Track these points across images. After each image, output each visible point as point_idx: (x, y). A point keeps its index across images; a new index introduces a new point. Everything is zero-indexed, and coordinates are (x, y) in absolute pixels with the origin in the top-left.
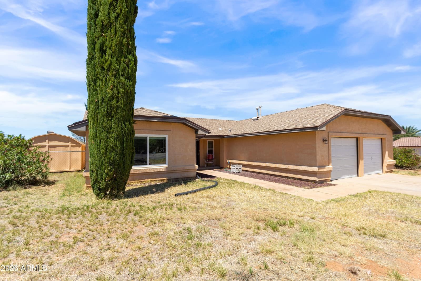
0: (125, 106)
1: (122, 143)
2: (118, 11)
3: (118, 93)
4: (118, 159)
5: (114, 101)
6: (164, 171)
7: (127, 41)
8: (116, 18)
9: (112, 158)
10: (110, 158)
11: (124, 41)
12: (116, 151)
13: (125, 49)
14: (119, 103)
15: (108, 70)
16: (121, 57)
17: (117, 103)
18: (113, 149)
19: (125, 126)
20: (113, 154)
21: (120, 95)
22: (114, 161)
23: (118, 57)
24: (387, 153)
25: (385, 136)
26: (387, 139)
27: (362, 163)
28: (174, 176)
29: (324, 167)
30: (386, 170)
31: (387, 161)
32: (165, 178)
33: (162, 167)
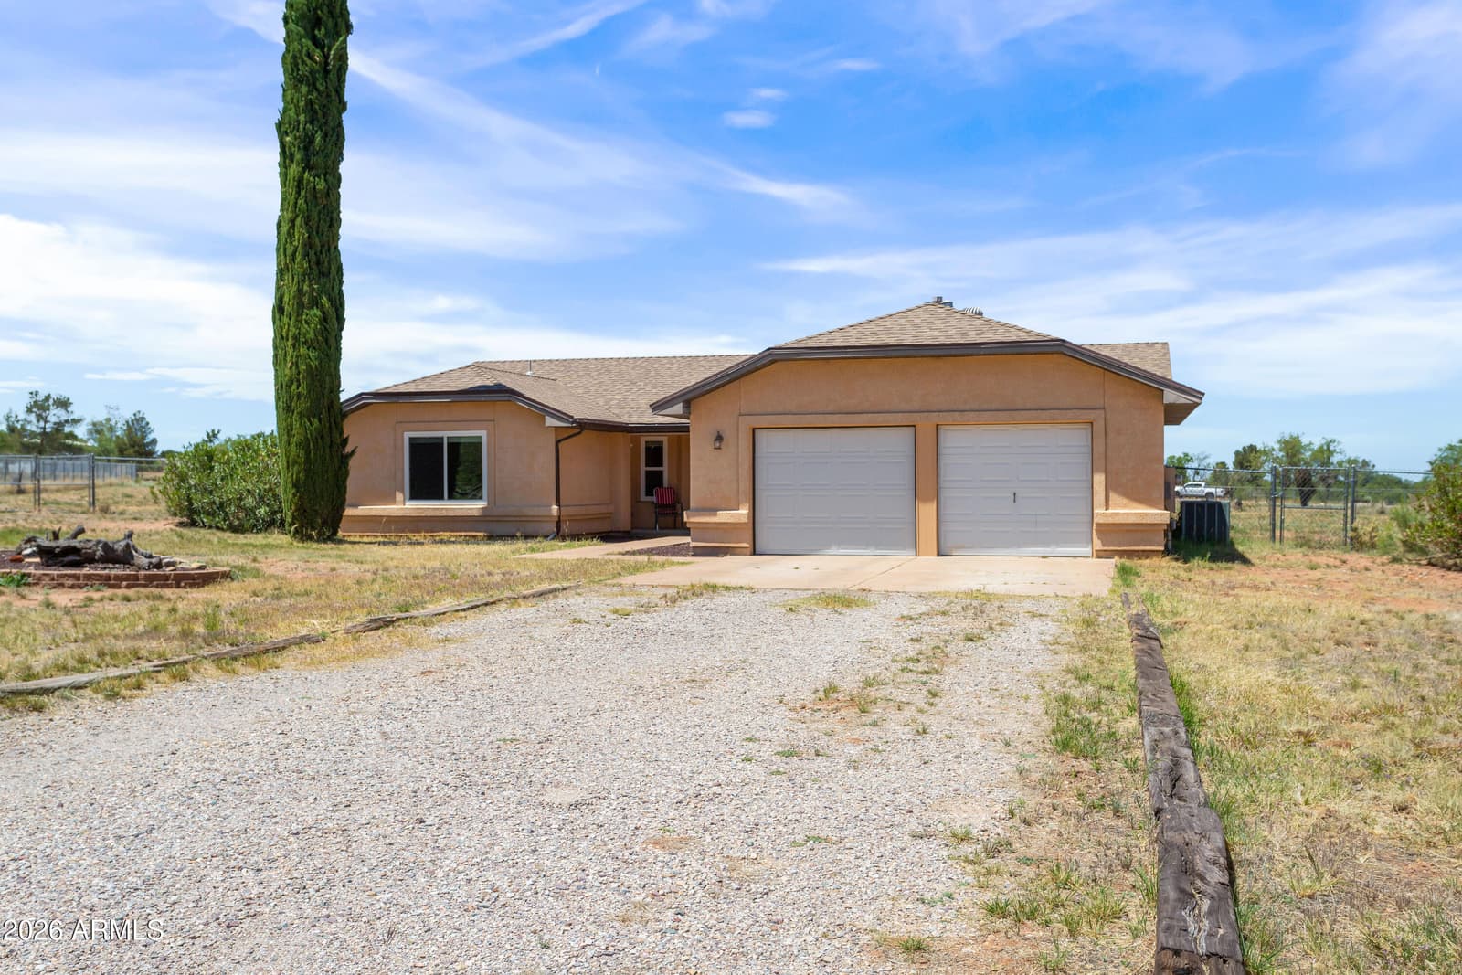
0: (309, 392)
1: (308, 453)
2: (296, 243)
3: (299, 373)
4: (303, 478)
5: (294, 387)
6: (476, 515)
7: (310, 286)
8: (294, 255)
9: (295, 476)
10: (293, 475)
11: (306, 288)
12: (300, 465)
13: (306, 300)
14: (300, 389)
15: (287, 340)
16: (302, 315)
17: (298, 389)
18: (295, 462)
19: (311, 424)
20: (295, 469)
21: (301, 376)
22: (298, 480)
23: (298, 316)
24: (1099, 479)
25: (1091, 416)
26: (1099, 426)
27: (927, 511)
28: (499, 529)
29: (713, 510)
30: (1098, 545)
31: (1099, 510)
32: (482, 534)
33: (473, 507)
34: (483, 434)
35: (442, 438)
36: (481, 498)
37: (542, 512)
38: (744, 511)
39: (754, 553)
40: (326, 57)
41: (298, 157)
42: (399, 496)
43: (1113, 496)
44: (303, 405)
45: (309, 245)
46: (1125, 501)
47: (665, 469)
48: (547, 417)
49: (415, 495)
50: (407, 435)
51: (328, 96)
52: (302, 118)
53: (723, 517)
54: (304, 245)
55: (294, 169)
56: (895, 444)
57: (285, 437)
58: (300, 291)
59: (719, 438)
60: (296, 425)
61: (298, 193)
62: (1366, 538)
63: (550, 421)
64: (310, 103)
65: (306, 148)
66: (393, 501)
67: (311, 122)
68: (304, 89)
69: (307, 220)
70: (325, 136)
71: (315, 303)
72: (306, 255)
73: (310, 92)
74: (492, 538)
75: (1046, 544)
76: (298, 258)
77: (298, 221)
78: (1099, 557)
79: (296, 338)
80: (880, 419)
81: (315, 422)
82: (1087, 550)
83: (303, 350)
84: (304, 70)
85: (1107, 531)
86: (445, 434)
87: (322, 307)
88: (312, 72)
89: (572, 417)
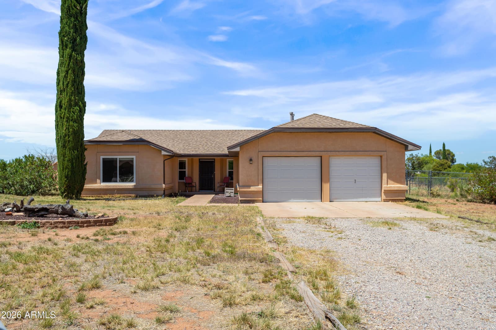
0: (73, 140)
1: (72, 164)
2: (69, 80)
3: (69, 132)
4: (70, 174)
5: (67, 137)
6: (132, 188)
7: (75, 97)
8: (67, 84)
9: (66, 173)
10: (65, 173)
11: (72, 98)
12: (69, 169)
13: (73, 103)
14: (69, 139)
15: (64, 119)
16: (71, 109)
18: (66, 168)
19: (74, 153)
20: (67, 171)
21: (70, 133)
22: (68, 175)
23: (69, 109)
24: (385, 175)
25: (382, 154)
26: (384, 157)
27: (326, 186)
28: (141, 193)
29: (249, 186)
30: (384, 197)
31: (384, 186)
32: (133, 195)
33: (130, 185)
34: (134, 157)
35: (117, 159)
36: (133, 181)
37: (159, 186)
38: (261, 187)
39: (263, 202)
40: (81, 8)
41: (70, 46)
42: (98, 181)
43: (389, 181)
44: (71, 145)
45: (74, 81)
46: (393, 182)
47: (186, 170)
48: (162, 151)
49: (105, 180)
50: (102, 157)
51: (82, 23)
52: (72, 31)
53: (253, 189)
54: (72, 81)
55: (68, 51)
56: (315, 162)
57: (62, 158)
58: (70, 100)
59: (251, 160)
60: (67, 153)
61: (70, 60)
62: (435, 193)
63: (163, 153)
64: (75, 25)
65: (73, 43)
66: (96, 183)
67: (75, 33)
68: (73, 19)
69: (74, 71)
70: (81, 39)
71: (76, 104)
72: (73, 85)
73: (75, 21)
74: (138, 197)
75: (366, 197)
76: (70, 86)
77: (70, 72)
78: (384, 201)
79: (68, 118)
80: (310, 154)
81: (76, 152)
82: (380, 199)
83: (71, 123)
84: (73, 12)
85: (387, 192)
86: (118, 157)
87: (79, 107)
88: (76, 13)
89: (172, 151)
